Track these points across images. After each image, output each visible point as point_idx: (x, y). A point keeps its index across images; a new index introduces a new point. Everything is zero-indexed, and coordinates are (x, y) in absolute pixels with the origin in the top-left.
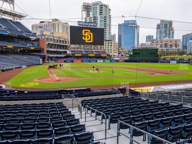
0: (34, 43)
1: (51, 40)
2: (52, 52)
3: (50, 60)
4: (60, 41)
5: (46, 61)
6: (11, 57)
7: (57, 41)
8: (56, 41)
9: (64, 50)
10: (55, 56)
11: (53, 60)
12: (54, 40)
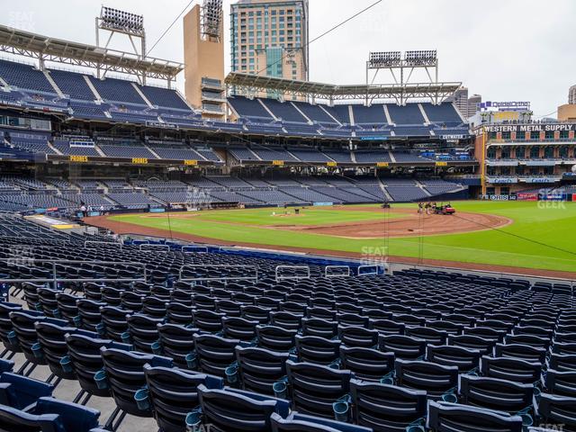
0: (457, 149)
1: (506, 135)
2: (505, 171)
3: (498, 191)
4: (549, 134)
5: (484, 194)
6: (382, 186)
7: (535, 135)
8: (528, 137)
9: (559, 162)
10: (514, 180)
11: (510, 192)
12: (520, 134)
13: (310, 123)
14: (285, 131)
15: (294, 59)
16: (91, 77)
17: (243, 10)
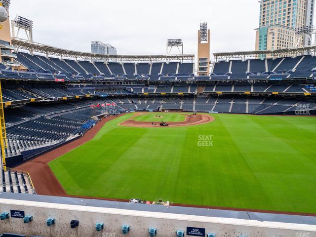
13: (248, 71)
14: (229, 78)
15: (273, 31)
16: (165, 63)
17: (264, 3)
